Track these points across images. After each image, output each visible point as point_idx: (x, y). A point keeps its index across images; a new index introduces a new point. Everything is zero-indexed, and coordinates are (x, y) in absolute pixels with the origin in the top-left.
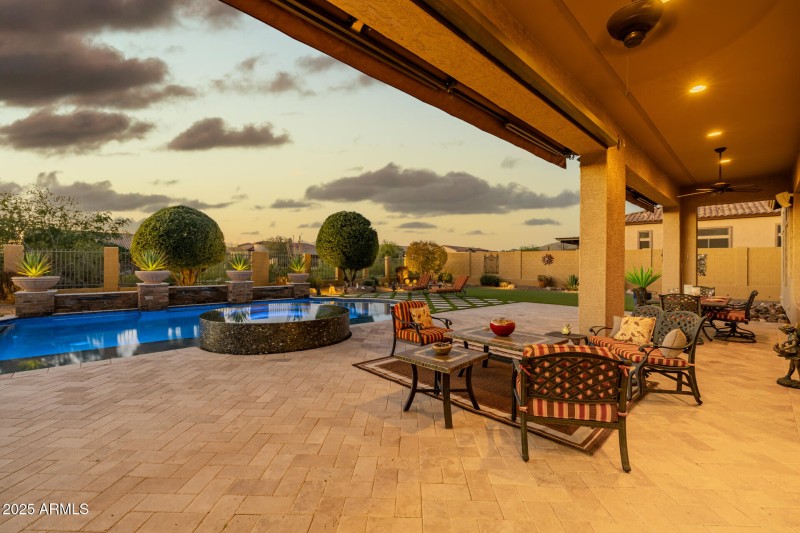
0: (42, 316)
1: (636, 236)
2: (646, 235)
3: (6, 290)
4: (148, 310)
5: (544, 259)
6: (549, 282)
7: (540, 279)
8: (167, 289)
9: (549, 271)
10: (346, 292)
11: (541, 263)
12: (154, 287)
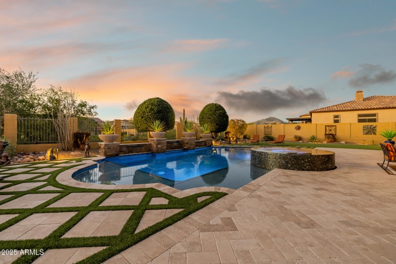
0: (114, 157)
1: (332, 117)
2: (337, 117)
3: (79, 142)
4: (159, 153)
5: (296, 127)
6: (299, 139)
7: (296, 137)
8: (166, 141)
9: (299, 133)
10: (221, 144)
11: (295, 130)
12: (161, 140)
